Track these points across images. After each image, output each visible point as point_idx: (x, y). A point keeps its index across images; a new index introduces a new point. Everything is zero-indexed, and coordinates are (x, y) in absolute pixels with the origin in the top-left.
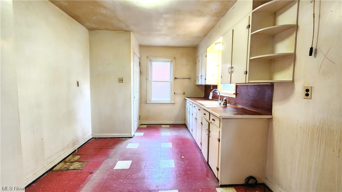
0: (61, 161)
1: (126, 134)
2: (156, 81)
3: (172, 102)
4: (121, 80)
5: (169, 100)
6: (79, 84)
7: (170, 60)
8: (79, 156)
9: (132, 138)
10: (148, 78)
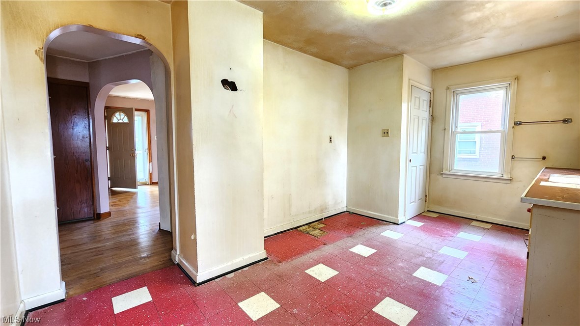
0: (306, 224)
1: (390, 217)
2: (465, 132)
3: (505, 177)
4: (386, 133)
5: (497, 171)
6: (332, 139)
7: (505, 84)
8: (323, 225)
9: (398, 224)
10: (446, 128)
